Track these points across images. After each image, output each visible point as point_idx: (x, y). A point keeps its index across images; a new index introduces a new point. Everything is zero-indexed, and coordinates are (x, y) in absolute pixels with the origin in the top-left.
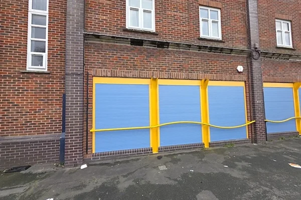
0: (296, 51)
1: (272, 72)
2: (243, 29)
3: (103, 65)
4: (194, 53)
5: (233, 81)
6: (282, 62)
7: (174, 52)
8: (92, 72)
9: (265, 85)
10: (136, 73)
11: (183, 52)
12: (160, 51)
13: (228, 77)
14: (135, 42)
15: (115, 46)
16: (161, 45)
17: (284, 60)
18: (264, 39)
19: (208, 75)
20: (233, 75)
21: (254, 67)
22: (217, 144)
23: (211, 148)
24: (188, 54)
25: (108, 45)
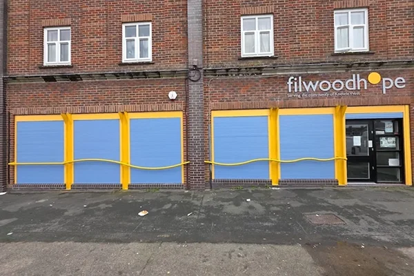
0: (278, 60)
1: (227, 96)
2: (181, 42)
3: (22, 104)
4: (113, 81)
5: (163, 111)
6: (247, 79)
7: (89, 84)
8: (12, 112)
9: (215, 114)
10: (50, 109)
11: (99, 82)
12: (74, 84)
13: (155, 106)
14: (49, 79)
15: (31, 84)
16: (74, 78)
17: (252, 77)
18: (217, 49)
19: (130, 107)
20: (164, 103)
21: (191, 91)
22: (137, 187)
23: (130, 190)
24: (104, 84)
25: (25, 84)
